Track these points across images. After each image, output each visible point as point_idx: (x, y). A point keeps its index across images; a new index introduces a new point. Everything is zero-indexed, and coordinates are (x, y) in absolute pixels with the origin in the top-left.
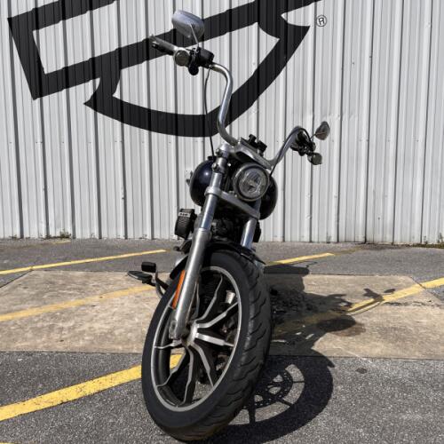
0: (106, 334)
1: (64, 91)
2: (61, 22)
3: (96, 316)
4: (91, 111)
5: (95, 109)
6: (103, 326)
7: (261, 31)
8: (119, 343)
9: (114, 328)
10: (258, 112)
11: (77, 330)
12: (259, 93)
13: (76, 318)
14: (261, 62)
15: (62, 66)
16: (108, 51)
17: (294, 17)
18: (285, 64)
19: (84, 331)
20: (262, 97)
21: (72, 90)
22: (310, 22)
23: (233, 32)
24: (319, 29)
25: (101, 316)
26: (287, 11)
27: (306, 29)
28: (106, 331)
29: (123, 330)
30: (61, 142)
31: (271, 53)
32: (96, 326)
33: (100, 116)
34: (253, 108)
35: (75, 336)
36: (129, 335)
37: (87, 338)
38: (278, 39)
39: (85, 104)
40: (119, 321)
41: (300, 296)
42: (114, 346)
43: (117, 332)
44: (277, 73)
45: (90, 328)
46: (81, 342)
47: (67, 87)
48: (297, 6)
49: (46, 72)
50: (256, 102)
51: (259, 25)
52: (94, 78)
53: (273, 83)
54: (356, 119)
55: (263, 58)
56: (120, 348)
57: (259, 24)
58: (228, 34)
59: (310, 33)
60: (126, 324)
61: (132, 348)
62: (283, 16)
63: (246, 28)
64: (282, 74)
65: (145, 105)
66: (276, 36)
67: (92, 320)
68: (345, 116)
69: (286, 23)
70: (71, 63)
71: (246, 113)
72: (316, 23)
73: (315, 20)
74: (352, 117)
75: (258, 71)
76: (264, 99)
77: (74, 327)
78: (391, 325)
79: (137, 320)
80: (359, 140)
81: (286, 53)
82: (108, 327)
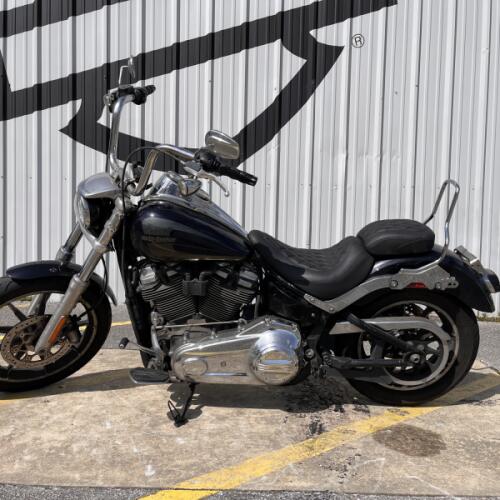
0: (58, 450)
1: (35, 113)
2: (35, 29)
3: (48, 418)
4: (68, 140)
5: (74, 137)
6: (56, 436)
7: (284, 49)
8: (76, 468)
9: (72, 440)
10: (279, 149)
11: (14, 443)
12: (280, 125)
13: (17, 421)
14: (283, 87)
15: (33, 82)
16: (93, 67)
17: (324, 35)
18: (313, 91)
19: (24, 445)
20: (285, 129)
21: (45, 112)
22: (344, 42)
23: (250, 50)
24: (356, 52)
25: (55, 417)
26: (316, 27)
27: (339, 50)
28: (59, 445)
29: (84, 444)
30: (28, 177)
31: (297, 76)
32: (46, 435)
33: (80, 146)
34: (274, 142)
35: (9, 454)
36: (94, 451)
37: (27, 458)
38: (305, 61)
39: (62, 131)
40: (82, 427)
41: (342, 389)
42: (68, 474)
43: (75, 448)
44: (303, 101)
45: (35, 439)
46: (17, 466)
47: (40, 108)
48: (329, 22)
49: (13, 90)
50: (276, 136)
51: (283, 43)
52: (74, 98)
53: (298, 114)
54: (399, 160)
55: (286, 82)
56: (77, 476)
57: (282, 41)
58: (244, 51)
59: (344, 55)
60: (92, 432)
61: (96, 477)
62: (312, 32)
63: (266, 45)
64: (310, 102)
65: (137, 134)
66: (303, 57)
67: (41, 424)
68: (386, 157)
69: (315, 40)
70: (45, 79)
71: (263, 149)
72: (351, 43)
73: (351, 39)
74: (395, 157)
75: (280, 97)
76: (286, 131)
77: (10, 438)
78: (480, 438)
79: (109, 426)
80: (403, 186)
81: (315, 77)
82: (63, 438)
